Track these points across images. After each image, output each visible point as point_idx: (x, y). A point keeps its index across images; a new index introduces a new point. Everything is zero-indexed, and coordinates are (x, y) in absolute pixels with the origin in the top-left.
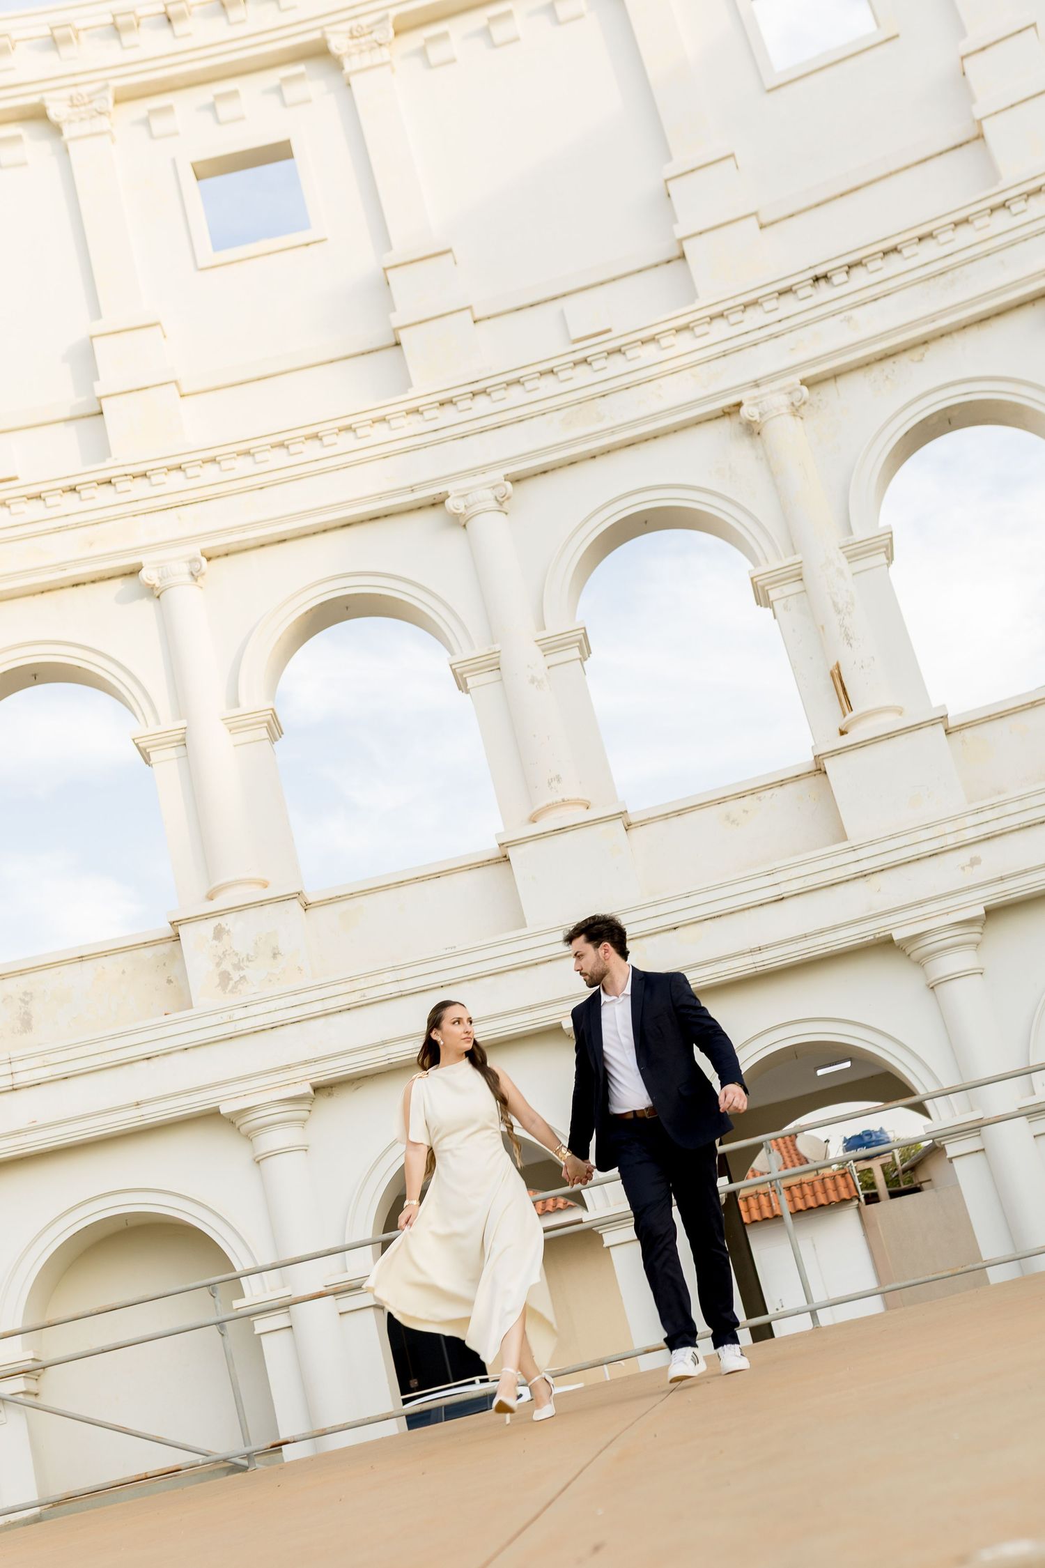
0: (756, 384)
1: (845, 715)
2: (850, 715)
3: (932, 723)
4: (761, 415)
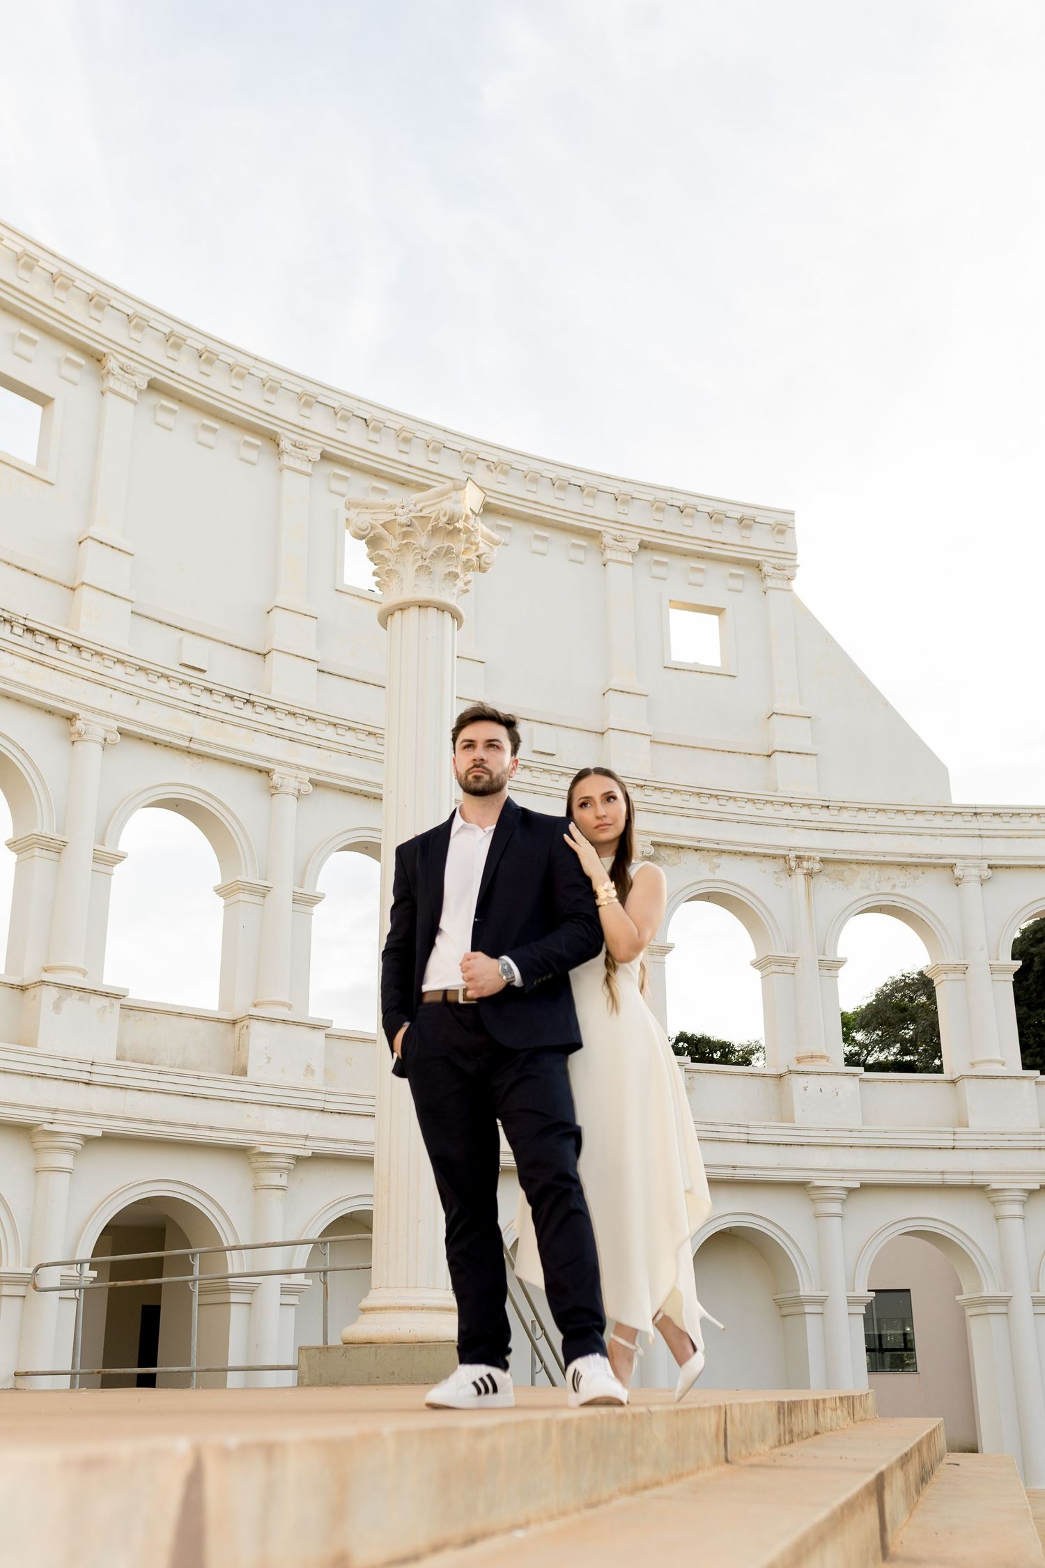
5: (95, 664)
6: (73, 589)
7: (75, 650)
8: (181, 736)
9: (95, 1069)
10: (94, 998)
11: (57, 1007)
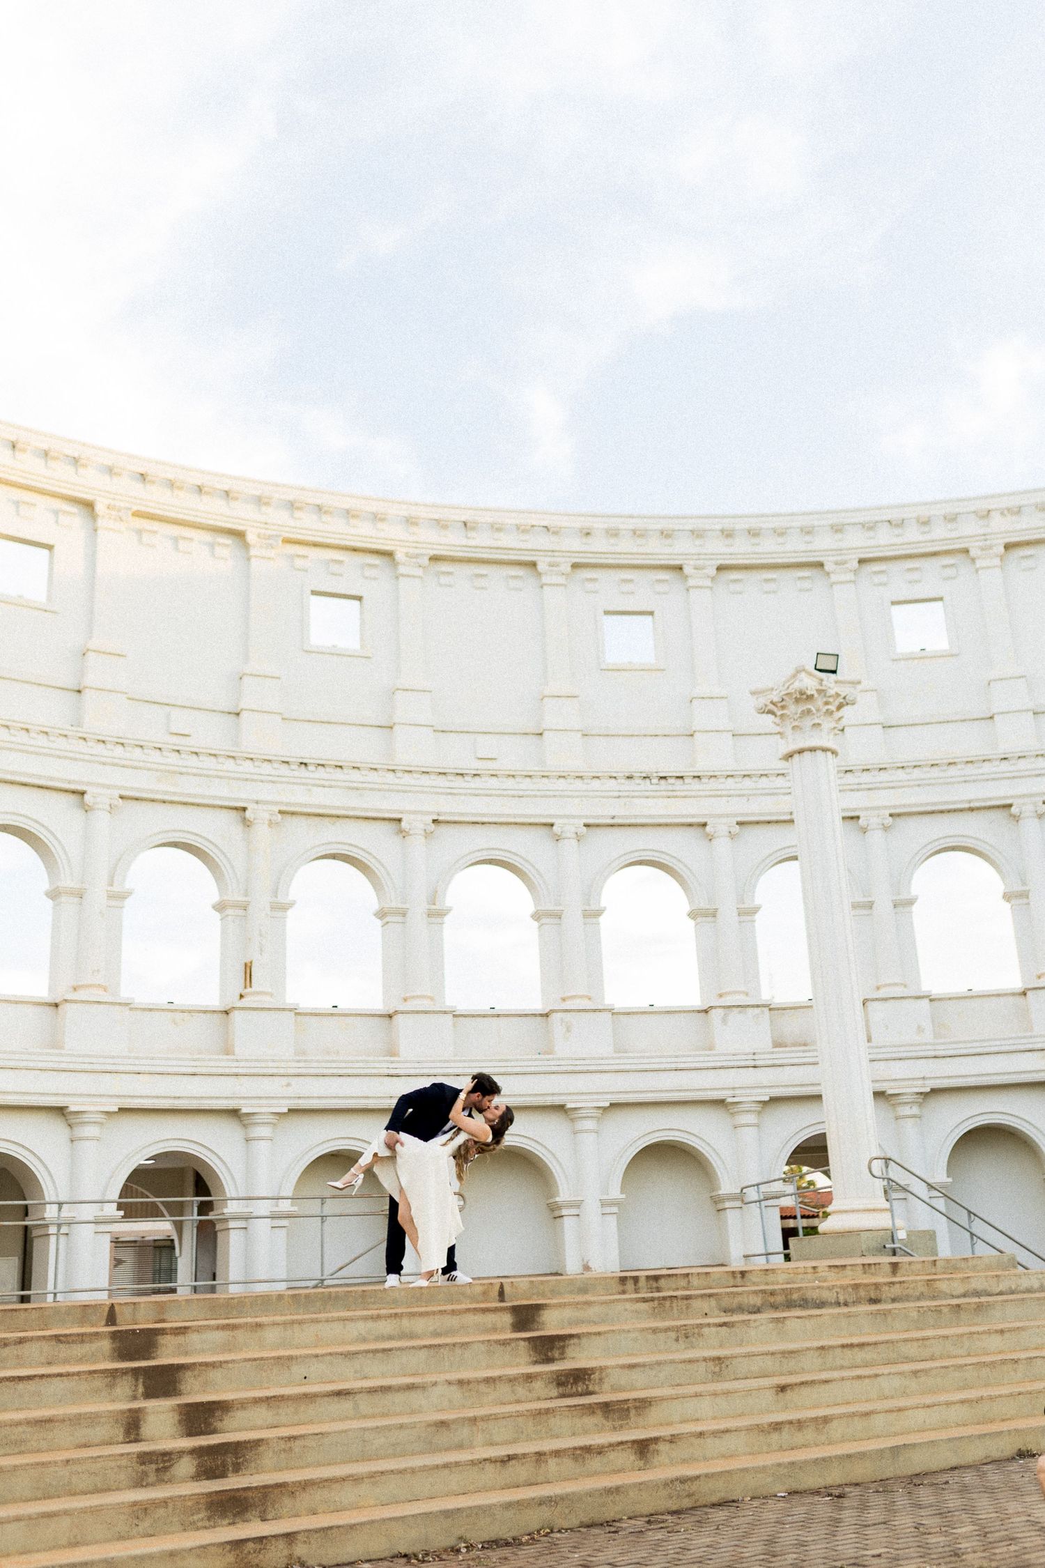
0: (257, 802)
1: (245, 987)
2: (249, 990)
3: (290, 1010)
4: (254, 819)
5: (713, 784)
6: (692, 735)
7: (696, 780)
8: (784, 814)
9: (756, 1057)
10: (750, 1010)
11: (724, 1021)
